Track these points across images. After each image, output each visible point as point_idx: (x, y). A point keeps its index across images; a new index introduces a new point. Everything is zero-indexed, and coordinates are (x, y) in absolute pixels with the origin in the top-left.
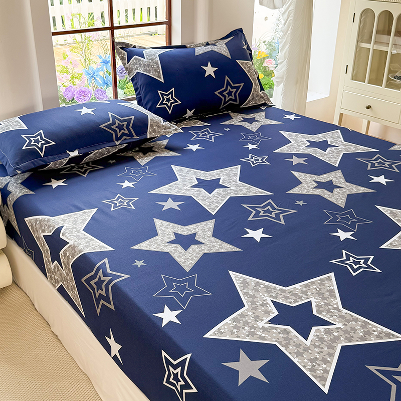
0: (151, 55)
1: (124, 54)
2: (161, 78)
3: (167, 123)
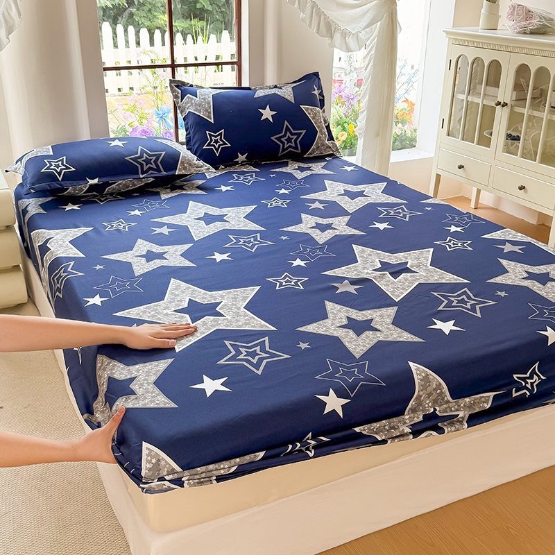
0: (205, 95)
1: (178, 93)
2: (211, 119)
3: (201, 163)
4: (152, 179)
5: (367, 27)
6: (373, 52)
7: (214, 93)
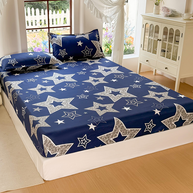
0: (59, 37)
1: (50, 37)
2: (61, 45)
3: (58, 60)
4: (42, 65)
5: (114, 14)
6: (116, 22)
7: (62, 37)
